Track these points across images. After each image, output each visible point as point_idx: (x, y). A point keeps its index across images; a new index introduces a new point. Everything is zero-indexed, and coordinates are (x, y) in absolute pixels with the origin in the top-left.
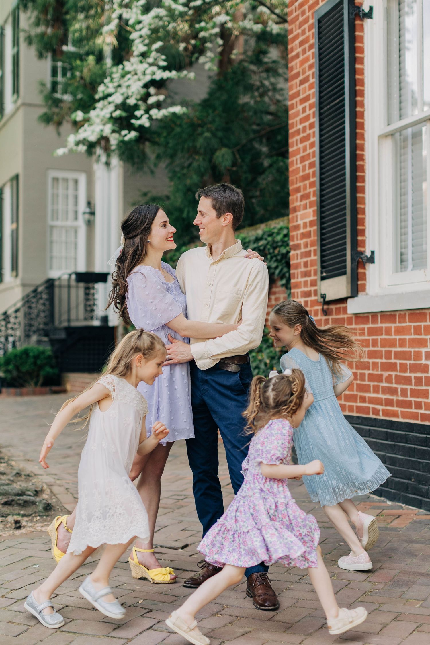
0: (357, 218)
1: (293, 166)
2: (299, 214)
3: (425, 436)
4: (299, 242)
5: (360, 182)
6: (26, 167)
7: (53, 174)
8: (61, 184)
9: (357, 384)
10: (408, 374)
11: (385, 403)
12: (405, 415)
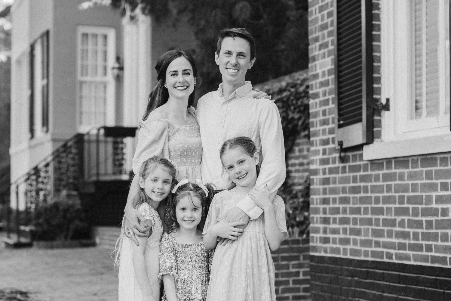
0: (372, 66)
1: (312, 15)
2: (317, 63)
3: (434, 277)
4: (318, 90)
5: (375, 31)
6: (56, 23)
7: (82, 30)
8: (90, 40)
9: (372, 230)
10: (419, 218)
11: (398, 247)
12: (416, 258)
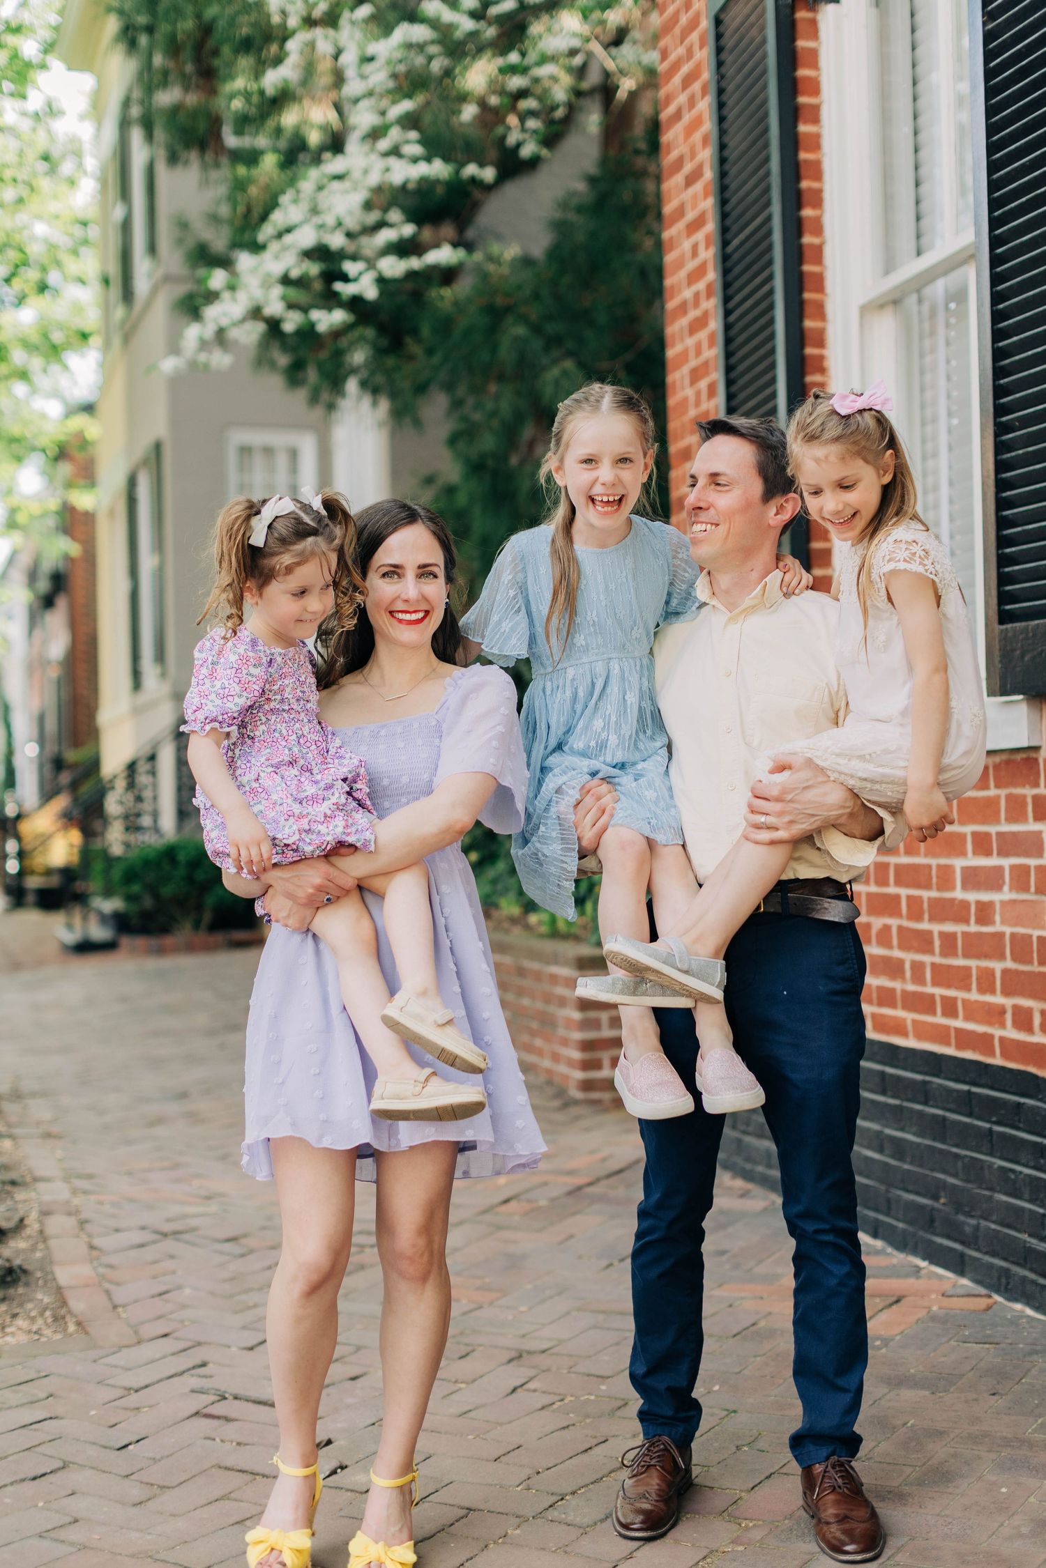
1: (675, 392)
3: (965, 1087)
7: (238, 437)
8: (258, 461)
10: (924, 926)
12: (922, 1031)
